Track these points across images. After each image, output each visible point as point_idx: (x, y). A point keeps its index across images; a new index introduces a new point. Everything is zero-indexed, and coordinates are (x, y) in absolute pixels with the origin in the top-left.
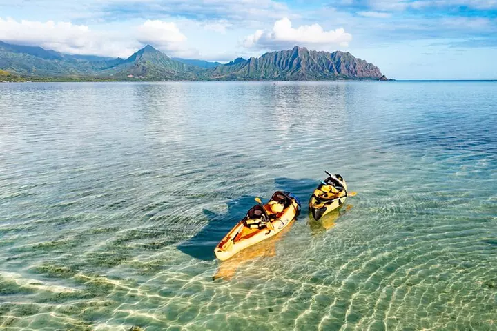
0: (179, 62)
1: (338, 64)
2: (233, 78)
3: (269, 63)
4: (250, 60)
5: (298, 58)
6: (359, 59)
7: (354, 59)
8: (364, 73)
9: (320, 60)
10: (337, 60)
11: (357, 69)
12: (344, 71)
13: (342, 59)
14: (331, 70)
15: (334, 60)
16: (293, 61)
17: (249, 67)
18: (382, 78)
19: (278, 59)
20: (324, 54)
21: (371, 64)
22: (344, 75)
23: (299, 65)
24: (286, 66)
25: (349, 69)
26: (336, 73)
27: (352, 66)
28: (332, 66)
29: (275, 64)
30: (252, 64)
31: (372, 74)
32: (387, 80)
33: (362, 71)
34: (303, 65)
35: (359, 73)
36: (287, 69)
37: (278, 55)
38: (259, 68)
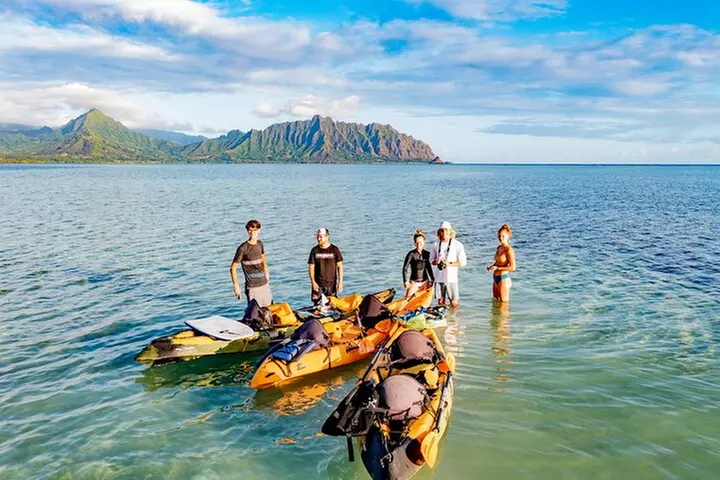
0: (142, 135)
1: (375, 141)
2: (227, 159)
3: (279, 138)
4: (250, 133)
5: (320, 132)
6: (404, 135)
7: (397, 134)
8: (411, 153)
9: (350, 136)
10: (373, 135)
11: (402, 148)
12: (383, 150)
13: (380, 134)
14: (366, 149)
15: (370, 134)
16: (312, 135)
17: (249, 144)
18: (435, 161)
19: (291, 133)
20: (356, 127)
21: (419, 142)
22: (384, 156)
23: (321, 142)
24: (303, 142)
25: (390, 148)
26: (373, 153)
27: (394, 144)
28: (367, 143)
29: (287, 139)
30: (254, 139)
31: (421, 156)
32: (442, 163)
33: (408, 151)
34: (327, 142)
35: (405, 154)
36: (304, 146)
37: (292, 127)
38: (263, 146)
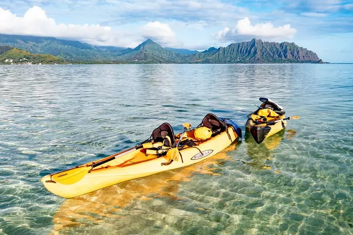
0: (169, 51)
1: (285, 52)
2: (208, 62)
3: (234, 51)
4: (219, 49)
5: (255, 47)
6: (301, 48)
7: (297, 47)
8: (305, 58)
9: (271, 49)
10: (284, 48)
11: (300, 55)
12: (289, 56)
13: (288, 48)
14: (280, 56)
15: (282, 48)
16: (251, 49)
17: (219, 54)
18: (320, 62)
19: (240, 48)
20: (274, 44)
21: (310, 52)
22: (289, 59)
23: (255, 52)
24: (246, 53)
25: (293, 55)
26: (283, 58)
27: (295, 53)
28: (280, 53)
29: (238, 51)
30: (221, 52)
31: (311, 58)
32: (323, 63)
33: (304, 57)
34: (259, 52)
35: (301, 58)
36: (246, 55)
37: (241, 45)
38: (225, 55)
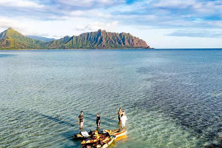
1: (124, 40)
2: (64, 48)
3: (84, 39)
4: (73, 37)
5: (101, 36)
6: (135, 37)
7: (132, 37)
8: (138, 45)
9: (113, 38)
10: (123, 37)
11: (134, 43)
12: (127, 43)
13: (125, 37)
14: (120, 43)
15: (121, 37)
16: (97, 38)
17: (73, 41)
18: (148, 48)
19: (89, 37)
20: (115, 34)
21: (141, 40)
22: (127, 46)
23: (101, 40)
24: (94, 41)
25: (129, 43)
26: (122, 45)
27: (131, 41)
28: (120, 41)
29: (88, 39)
30: (74, 39)
31: (142, 47)
32: (150, 49)
33: (137, 44)
34: (104, 40)
35: (135, 45)
36: (94, 42)
37: (90, 35)
38: (78, 42)
